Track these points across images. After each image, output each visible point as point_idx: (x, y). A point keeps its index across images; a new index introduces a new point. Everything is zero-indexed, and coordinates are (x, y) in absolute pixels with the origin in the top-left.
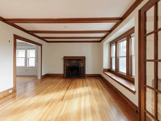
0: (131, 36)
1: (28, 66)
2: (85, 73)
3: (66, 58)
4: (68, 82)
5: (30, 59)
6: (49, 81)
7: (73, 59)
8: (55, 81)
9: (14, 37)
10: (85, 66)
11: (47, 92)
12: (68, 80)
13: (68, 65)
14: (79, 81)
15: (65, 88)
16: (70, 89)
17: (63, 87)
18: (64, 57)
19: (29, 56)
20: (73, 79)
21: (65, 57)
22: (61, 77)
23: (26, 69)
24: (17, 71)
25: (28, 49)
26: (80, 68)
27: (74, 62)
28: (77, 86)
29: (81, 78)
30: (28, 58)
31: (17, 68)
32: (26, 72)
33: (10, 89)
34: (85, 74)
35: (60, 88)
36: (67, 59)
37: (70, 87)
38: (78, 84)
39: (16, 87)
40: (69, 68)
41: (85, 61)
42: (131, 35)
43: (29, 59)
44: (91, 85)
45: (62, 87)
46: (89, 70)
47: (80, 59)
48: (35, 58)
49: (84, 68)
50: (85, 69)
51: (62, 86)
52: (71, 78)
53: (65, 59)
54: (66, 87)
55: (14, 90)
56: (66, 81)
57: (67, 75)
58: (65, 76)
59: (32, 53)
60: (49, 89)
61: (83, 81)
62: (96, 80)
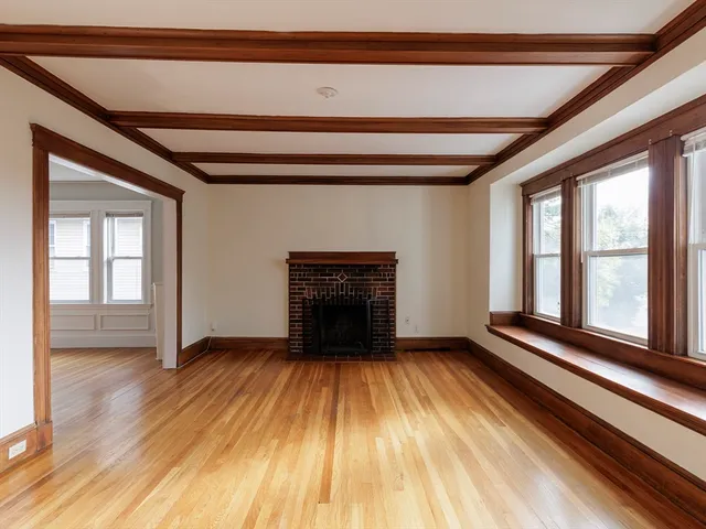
0: (683, 143)
1: (105, 302)
2: (394, 335)
3: (304, 261)
4: (323, 382)
5: (115, 264)
6: (224, 377)
7: (337, 265)
8: (252, 374)
9: (36, 143)
10: (394, 298)
11: (229, 446)
12: (317, 372)
13: (309, 293)
14: (375, 376)
15: (319, 417)
16: (346, 421)
17: (306, 412)
18: (290, 253)
19: (113, 248)
20: (338, 366)
21: (293, 255)
22: (275, 352)
23: (95, 317)
24: (54, 324)
25: (108, 215)
26: (372, 307)
27: (341, 279)
28: (374, 404)
29: (379, 358)
30: (105, 259)
31: (52, 313)
32: (95, 329)
33: (14, 439)
34: (396, 340)
35: (290, 419)
36: (305, 265)
37: (341, 407)
38: (373, 390)
39: (48, 421)
40: (315, 308)
41: (394, 275)
42: (682, 138)
43: (110, 263)
44: (444, 397)
45: (300, 409)
46: (412, 320)
47: (373, 266)
48: (144, 259)
49: (389, 307)
50: (395, 312)
51: (295, 404)
52: (331, 356)
53: (299, 265)
54: (320, 411)
55: (40, 440)
56: (306, 373)
57: (304, 345)
58: (297, 347)
59: (127, 238)
60: (232, 423)
61: (391, 374)
62: (451, 365)
